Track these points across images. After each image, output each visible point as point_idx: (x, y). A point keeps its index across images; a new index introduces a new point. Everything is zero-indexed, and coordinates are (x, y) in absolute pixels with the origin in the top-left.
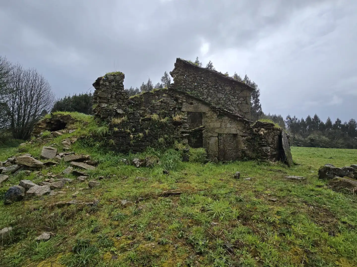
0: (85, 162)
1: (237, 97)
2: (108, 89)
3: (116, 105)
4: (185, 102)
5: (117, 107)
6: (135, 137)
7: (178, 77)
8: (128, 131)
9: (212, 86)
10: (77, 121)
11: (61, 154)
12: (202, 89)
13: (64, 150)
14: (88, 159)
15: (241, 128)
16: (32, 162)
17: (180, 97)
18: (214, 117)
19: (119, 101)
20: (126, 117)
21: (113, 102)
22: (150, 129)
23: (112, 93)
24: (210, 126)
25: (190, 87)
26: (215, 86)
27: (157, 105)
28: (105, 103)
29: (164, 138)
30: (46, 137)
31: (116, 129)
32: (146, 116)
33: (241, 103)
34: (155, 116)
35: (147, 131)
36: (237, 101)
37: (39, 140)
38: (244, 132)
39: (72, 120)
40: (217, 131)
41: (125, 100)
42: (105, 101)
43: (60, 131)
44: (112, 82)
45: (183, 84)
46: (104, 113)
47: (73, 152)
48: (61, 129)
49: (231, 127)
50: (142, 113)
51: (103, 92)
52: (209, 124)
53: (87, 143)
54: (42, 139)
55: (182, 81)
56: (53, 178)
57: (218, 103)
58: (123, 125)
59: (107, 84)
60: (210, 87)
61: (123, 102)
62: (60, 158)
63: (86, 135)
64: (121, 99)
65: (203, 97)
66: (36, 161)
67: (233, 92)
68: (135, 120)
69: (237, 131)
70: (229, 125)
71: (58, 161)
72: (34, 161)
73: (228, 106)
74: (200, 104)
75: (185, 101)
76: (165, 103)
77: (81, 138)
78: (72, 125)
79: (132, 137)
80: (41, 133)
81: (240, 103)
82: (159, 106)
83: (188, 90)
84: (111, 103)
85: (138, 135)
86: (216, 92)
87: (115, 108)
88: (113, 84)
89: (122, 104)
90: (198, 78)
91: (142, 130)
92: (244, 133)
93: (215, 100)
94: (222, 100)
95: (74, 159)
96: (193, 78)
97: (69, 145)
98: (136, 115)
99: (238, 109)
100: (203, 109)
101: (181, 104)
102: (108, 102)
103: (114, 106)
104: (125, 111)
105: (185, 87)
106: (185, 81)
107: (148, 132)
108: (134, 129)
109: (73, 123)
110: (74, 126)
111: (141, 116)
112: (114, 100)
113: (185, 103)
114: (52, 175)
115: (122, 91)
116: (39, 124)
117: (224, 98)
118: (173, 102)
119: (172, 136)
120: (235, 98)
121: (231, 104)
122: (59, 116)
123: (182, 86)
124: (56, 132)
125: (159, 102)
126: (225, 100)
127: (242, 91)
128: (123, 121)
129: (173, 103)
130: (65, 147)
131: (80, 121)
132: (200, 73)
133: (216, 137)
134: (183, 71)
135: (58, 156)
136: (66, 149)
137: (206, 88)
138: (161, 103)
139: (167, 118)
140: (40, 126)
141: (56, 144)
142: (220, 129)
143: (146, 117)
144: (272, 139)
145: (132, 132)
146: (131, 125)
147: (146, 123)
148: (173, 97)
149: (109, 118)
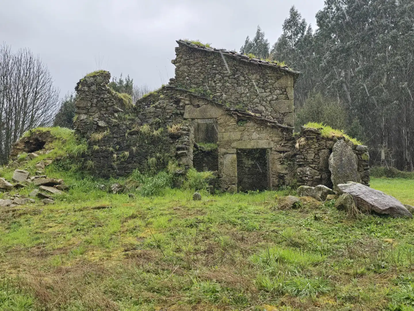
0: (55, 187)
1: (269, 90)
2: (87, 95)
3: (97, 115)
4: (188, 104)
5: (99, 118)
6: (119, 156)
7: (179, 68)
8: (111, 149)
9: (229, 77)
10: (56, 139)
11: (33, 178)
12: (215, 82)
13: (36, 174)
14: (60, 183)
15: (276, 139)
16: (3, 184)
17: (182, 98)
18: (230, 124)
19: (101, 109)
20: (109, 131)
21: (94, 112)
22: (138, 146)
23: (92, 100)
24: (223, 138)
25: (196, 80)
26: (234, 75)
27: (150, 112)
28: (84, 114)
29: (156, 157)
30: (22, 159)
31: (96, 147)
32: (134, 128)
33: (277, 99)
34: (145, 128)
35: (134, 149)
36: (269, 96)
37: (15, 163)
38: (283, 144)
39: (51, 137)
40: (235, 144)
41: (108, 108)
42: (85, 111)
43: (36, 152)
44: (92, 86)
45: (187, 78)
46: (83, 127)
47: (44, 176)
48: (38, 150)
49: (259, 139)
50: (130, 124)
51: (81, 101)
52: (223, 135)
53: (63, 165)
54: (18, 162)
55: (185, 73)
56: (18, 197)
57: (237, 102)
58: (105, 141)
59: (86, 89)
60: (226, 78)
61: (107, 110)
62: (30, 182)
63: (62, 156)
64: (103, 107)
65: (215, 95)
66: (6, 182)
67: (262, 83)
68: (120, 134)
69: (269, 143)
70: (255, 135)
71: (27, 184)
72: (4, 182)
73: (255, 106)
74: (209, 106)
75: (187, 102)
76: (160, 108)
77: (57, 160)
78: (50, 145)
79: (116, 157)
80: (18, 156)
81: (274, 99)
82: (152, 112)
83: (194, 85)
84: (92, 114)
85: (122, 154)
86: (235, 85)
87: (96, 119)
88: (94, 88)
89: (105, 114)
90: (208, 66)
91: (128, 148)
92: (283, 146)
93: (233, 97)
94: (245, 97)
95: (44, 182)
96: (200, 68)
97: (43, 168)
98: (121, 128)
99: (270, 109)
100: (215, 112)
101: (183, 107)
102: (88, 112)
103: (95, 117)
104: (108, 123)
105: (189, 82)
106: (190, 73)
107: (136, 150)
108: (118, 147)
109: (51, 142)
110: (53, 145)
111: (127, 128)
112: (94, 109)
113: (188, 106)
114: (17, 195)
115: (104, 96)
116: (17, 145)
117: (247, 93)
118: (172, 106)
119: (166, 154)
120: (266, 91)
121: (260, 101)
122: (38, 133)
123: (185, 81)
124: (33, 153)
125: (153, 107)
126: (250, 96)
127: (278, 79)
128: (105, 137)
129: (172, 108)
130: (39, 170)
131: (59, 139)
132: (211, 57)
133: (233, 153)
134: (186, 58)
135: (29, 180)
136: (39, 173)
137: (220, 81)
138: (155, 108)
139: (161, 129)
140: (18, 147)
141: (29, 167)
142: (241, 141)
143: (133, 130)
144: (313, 155)
145: (116, 150)
146: (115, 141)
147: (134, 137)
148: (171, 98)
149: (88, 134)
